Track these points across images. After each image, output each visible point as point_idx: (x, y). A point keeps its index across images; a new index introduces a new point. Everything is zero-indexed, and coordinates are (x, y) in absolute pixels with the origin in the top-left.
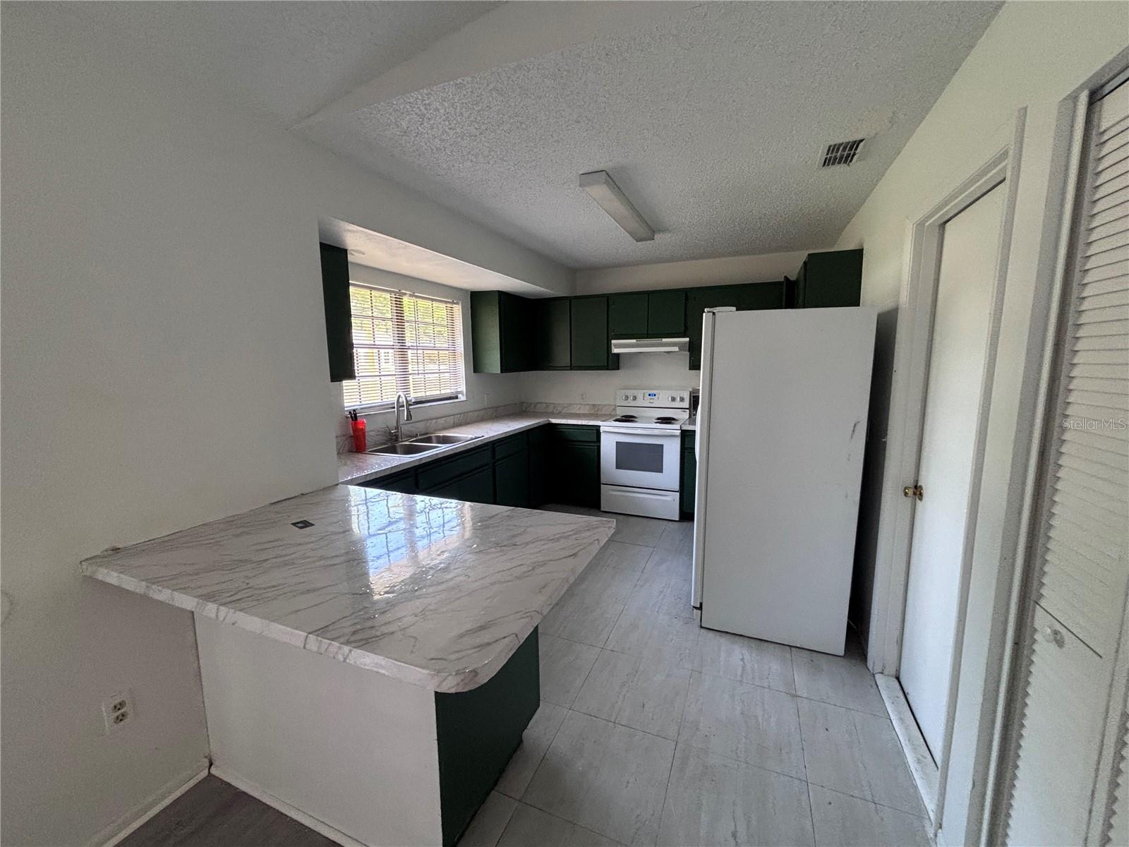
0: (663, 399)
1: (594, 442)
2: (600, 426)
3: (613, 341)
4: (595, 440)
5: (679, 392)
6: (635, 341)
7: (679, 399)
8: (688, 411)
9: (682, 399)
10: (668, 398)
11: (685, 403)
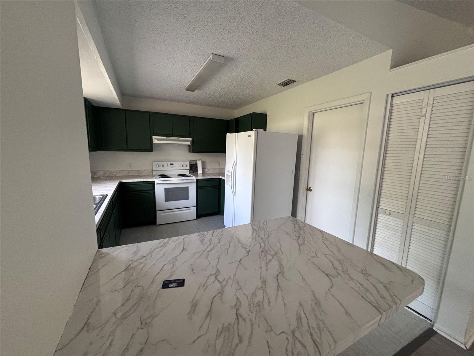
0: (177, 165)
1: (151, 190)
2: (154, 181)
3: (153, 137)
4: (152, 189)
5: (185, 162)
6: (165, 138)
7: (185, 166)
8: (189, 171)
9: (186, 166)
10: (180, 165)
11: (188, 167)
